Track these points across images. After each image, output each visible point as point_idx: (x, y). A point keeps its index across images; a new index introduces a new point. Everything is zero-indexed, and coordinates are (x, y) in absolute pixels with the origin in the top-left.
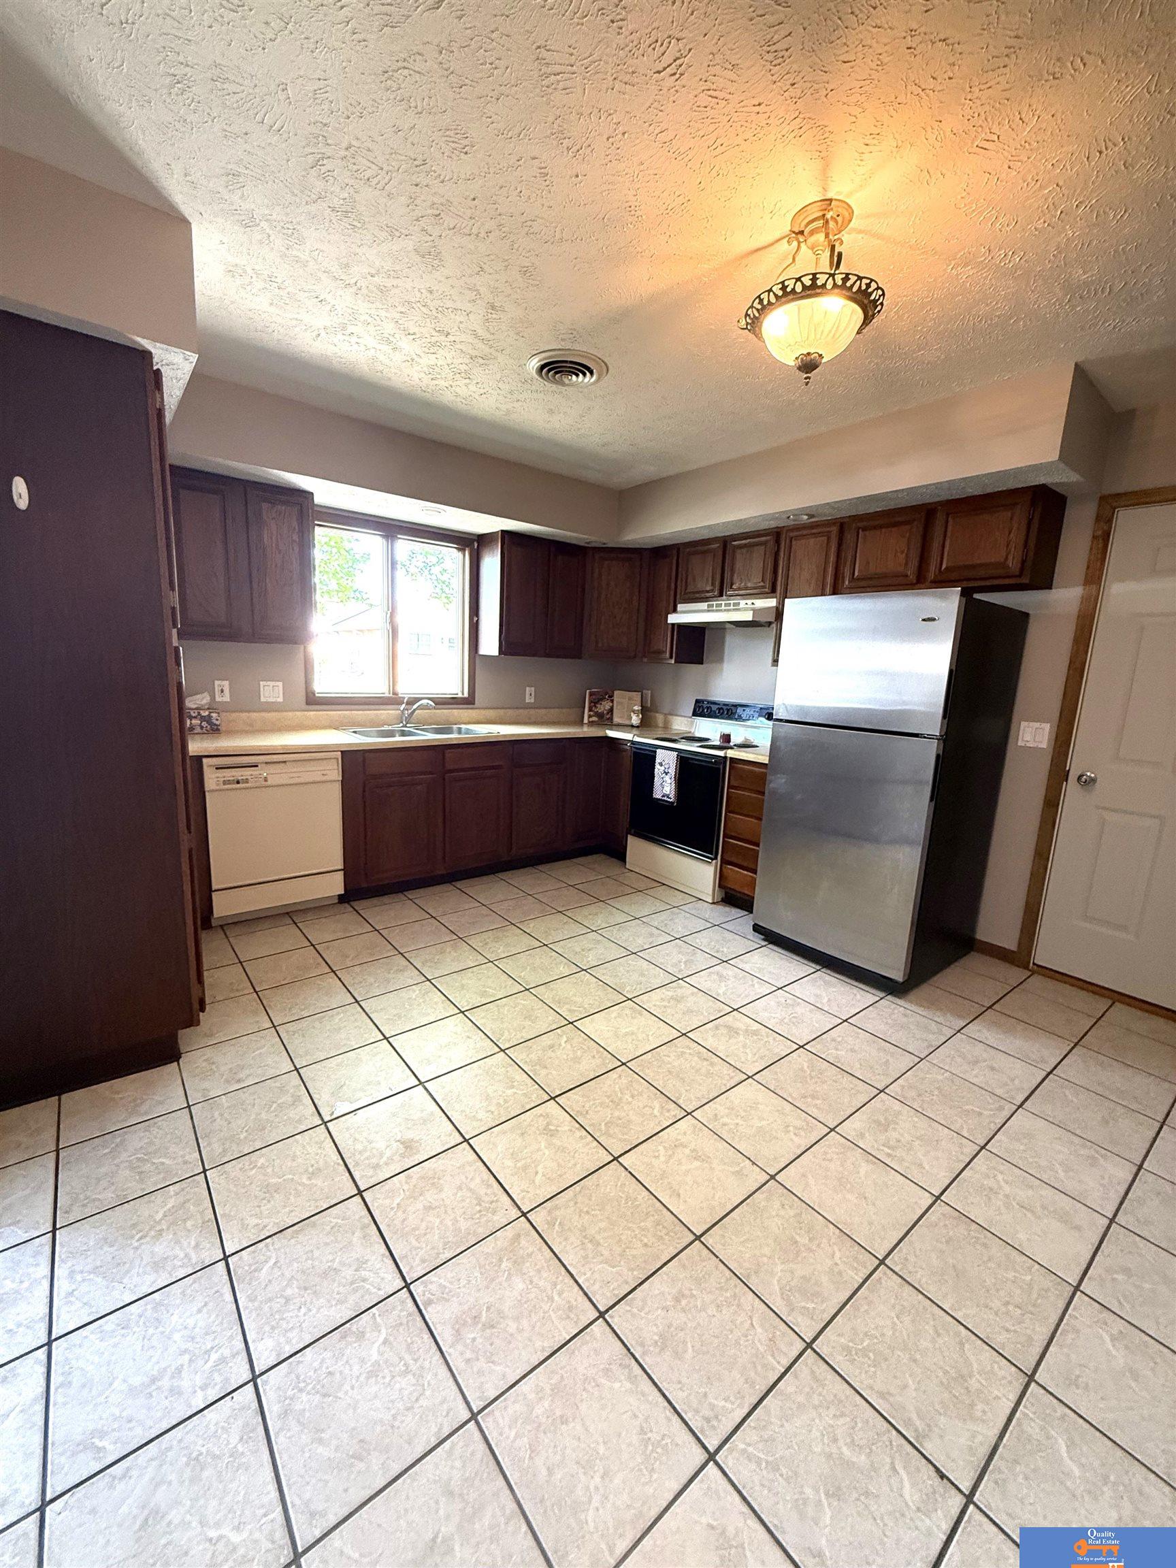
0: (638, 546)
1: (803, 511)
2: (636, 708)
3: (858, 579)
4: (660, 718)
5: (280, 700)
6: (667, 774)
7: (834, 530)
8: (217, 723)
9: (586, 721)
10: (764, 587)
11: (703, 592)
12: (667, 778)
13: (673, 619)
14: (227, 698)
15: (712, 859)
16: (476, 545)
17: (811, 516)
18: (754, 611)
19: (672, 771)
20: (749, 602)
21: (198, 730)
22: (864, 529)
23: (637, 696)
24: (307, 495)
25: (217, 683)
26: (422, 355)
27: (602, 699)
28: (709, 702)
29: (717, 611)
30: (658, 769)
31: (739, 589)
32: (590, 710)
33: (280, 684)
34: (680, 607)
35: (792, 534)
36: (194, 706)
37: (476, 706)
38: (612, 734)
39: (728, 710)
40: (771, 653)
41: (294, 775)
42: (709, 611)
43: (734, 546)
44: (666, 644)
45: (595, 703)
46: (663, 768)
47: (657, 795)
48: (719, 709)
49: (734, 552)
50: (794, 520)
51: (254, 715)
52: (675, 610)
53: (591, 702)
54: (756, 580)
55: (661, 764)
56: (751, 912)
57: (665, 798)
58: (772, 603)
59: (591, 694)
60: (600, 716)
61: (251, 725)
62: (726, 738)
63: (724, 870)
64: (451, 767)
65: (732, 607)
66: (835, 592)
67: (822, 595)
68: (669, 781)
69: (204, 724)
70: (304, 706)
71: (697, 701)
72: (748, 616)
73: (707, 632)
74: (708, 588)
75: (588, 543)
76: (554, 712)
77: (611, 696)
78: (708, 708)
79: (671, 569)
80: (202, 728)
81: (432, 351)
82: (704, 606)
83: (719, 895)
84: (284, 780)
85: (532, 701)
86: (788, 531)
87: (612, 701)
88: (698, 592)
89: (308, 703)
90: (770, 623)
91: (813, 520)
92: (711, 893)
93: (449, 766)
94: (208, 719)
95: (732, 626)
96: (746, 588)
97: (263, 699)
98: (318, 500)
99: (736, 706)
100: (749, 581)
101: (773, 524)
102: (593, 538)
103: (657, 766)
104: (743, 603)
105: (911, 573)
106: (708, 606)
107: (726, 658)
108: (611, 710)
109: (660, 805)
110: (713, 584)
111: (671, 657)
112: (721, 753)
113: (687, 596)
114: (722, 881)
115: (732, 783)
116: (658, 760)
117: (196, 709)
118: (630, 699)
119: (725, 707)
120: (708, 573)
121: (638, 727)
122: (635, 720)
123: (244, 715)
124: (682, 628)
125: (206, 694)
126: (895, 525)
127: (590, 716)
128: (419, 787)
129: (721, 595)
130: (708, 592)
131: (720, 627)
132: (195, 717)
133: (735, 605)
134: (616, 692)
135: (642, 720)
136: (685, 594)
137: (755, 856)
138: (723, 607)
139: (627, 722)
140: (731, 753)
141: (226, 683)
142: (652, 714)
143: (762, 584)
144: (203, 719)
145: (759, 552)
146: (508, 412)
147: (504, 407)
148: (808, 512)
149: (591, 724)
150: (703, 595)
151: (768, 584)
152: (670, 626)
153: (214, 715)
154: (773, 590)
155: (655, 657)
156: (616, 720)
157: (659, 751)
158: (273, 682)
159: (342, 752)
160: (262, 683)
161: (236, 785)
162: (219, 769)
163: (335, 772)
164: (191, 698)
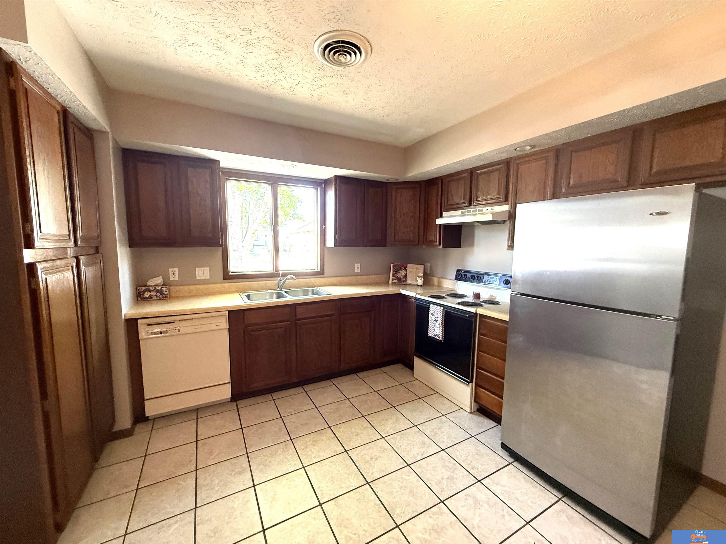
0: (418, 180)
1: (526, 143)
2: (420, 275)
3: (571, 188)
4: (435, 280)
5: (208, 277)
6: (436, 321)
7: (552, 155)
8: (166, 293)
9: (390, 282)
10: (499, 198)
11: (458, 204)
12: (437, 324)
13: (439, 221)
14: (177, 278)
15: (469, 383)
16: (323, 185)
17: (533, 147)
18: (493, 214)
19: (440, 319)
20: (489, 208)
21: (154, 298)
22: (576, 151)
23: (421, 267)
24: (215, 162)
25: (170, 270)
26: (245, 55)
27: (401, 269)
28: (466, 271)
29: (468, 215)
30: (431, 318)
31: (482, 200)
32: (393, 276)
33: (208, 268)
34: (444, 214)
35: (518, 162)
36: (153, 284)
37: (325, 275)
38: (403, 292)
39: (478, 277)
40: (507, 241)
41: (197, 327)
42: (462, 215)
43: (478, 173)
44: (436, 236)
45: (396, 272)
46: (434, 317)
47: (431, 334)
48: (472, 276)
49: (477, 178)
50: (520, 151)
51: (191, 287)
52: (441, 216)
53: (394, 271)
54: (493, 194)
55: (433, 314)
56: (500, 424)
57: (436, 337)
58: (506, 208)
59: (394, 266)
60: (399, 279)
61: (190, 293)
62: (477, 296)
63: (477, 390)
64: (300, 317)
65: (478, 212)
66: (554, 196)
67: (544, 200)
68: (438, 326)
69: (158, 294)
70: (222, 280)
71: (458, 271)
72: (489, 218)
73: (462, 228)
74: (462, 201)
75: (388, 180)
76: (373, 278)
77: (406, 268)
78: (464, 275)
79: (438, 191)
80: (157, 296)
81: (249, 51)
82: (459, 212)
83: (475, 407)
84: (189, 330)
85: (359, 271)
86: (515, 159)
87: (406, 270)
88: (454, 204)
89: (224, 279)
90: (504, 222)
91: (536, 149)
92: (469, 406)
93: (299, 316)
94: (161, 292)
95: (479, 224)
96: (487, 200)
97: (198, 278)
98: (222, 164)
99: (484, 274)
100: (489, 194)
101: (504, 156)
102: (389, 177)
103: (430, 316)
104: (485, 209)
105: (621, 178)
106: (462, 212)
107: (476, 243)
108: (406, 276)
109: (433, 340)
110: (464, 198)
111: (440, 245)
112: (472, 310)
113: (448, 207)
114: (477, 398)
115: (481, 331)
116: (431, 312)
117: (154, 286)
118: (417, 269)
119: (476, 275)
120: (461, 190)
121: (421, 286)
122: (420, 282)
123: (186, 287)
124: (447, 227)
125: (161, 277)
126: (604, 144)
127: (393, 280)
128: (280, 330)
129: (470, 205)
130: (462, 204)
131: (471, 225)
132: (153, 291)
133: (479, 210)
134: (409, 265)
135: (424, 282)
136: (447, 205)
137: (501, 386)
138: (472, 213)
139: (415, 283)
140: (480, 311)
141: (176, 270)
142: (430, 277)
143: (498, 196)
144: (158, 291)
145: (495, 177)
146: (320, 98)
147: (316, 93)
148: (532, 143)
149: (394, 284)
150: (458, 206)
151: (502, 196)
152: (438, 226)
153: (164, 289)
154: (506, 200)
155: (431, 243)
156: (409, 282)
157: (431, 306)
158: (204, 268)
159: (229, 311)
160: (197, 269)
161: (159, 335)
162: (148, 325)
163: (224, 324)
164: (151, 280)
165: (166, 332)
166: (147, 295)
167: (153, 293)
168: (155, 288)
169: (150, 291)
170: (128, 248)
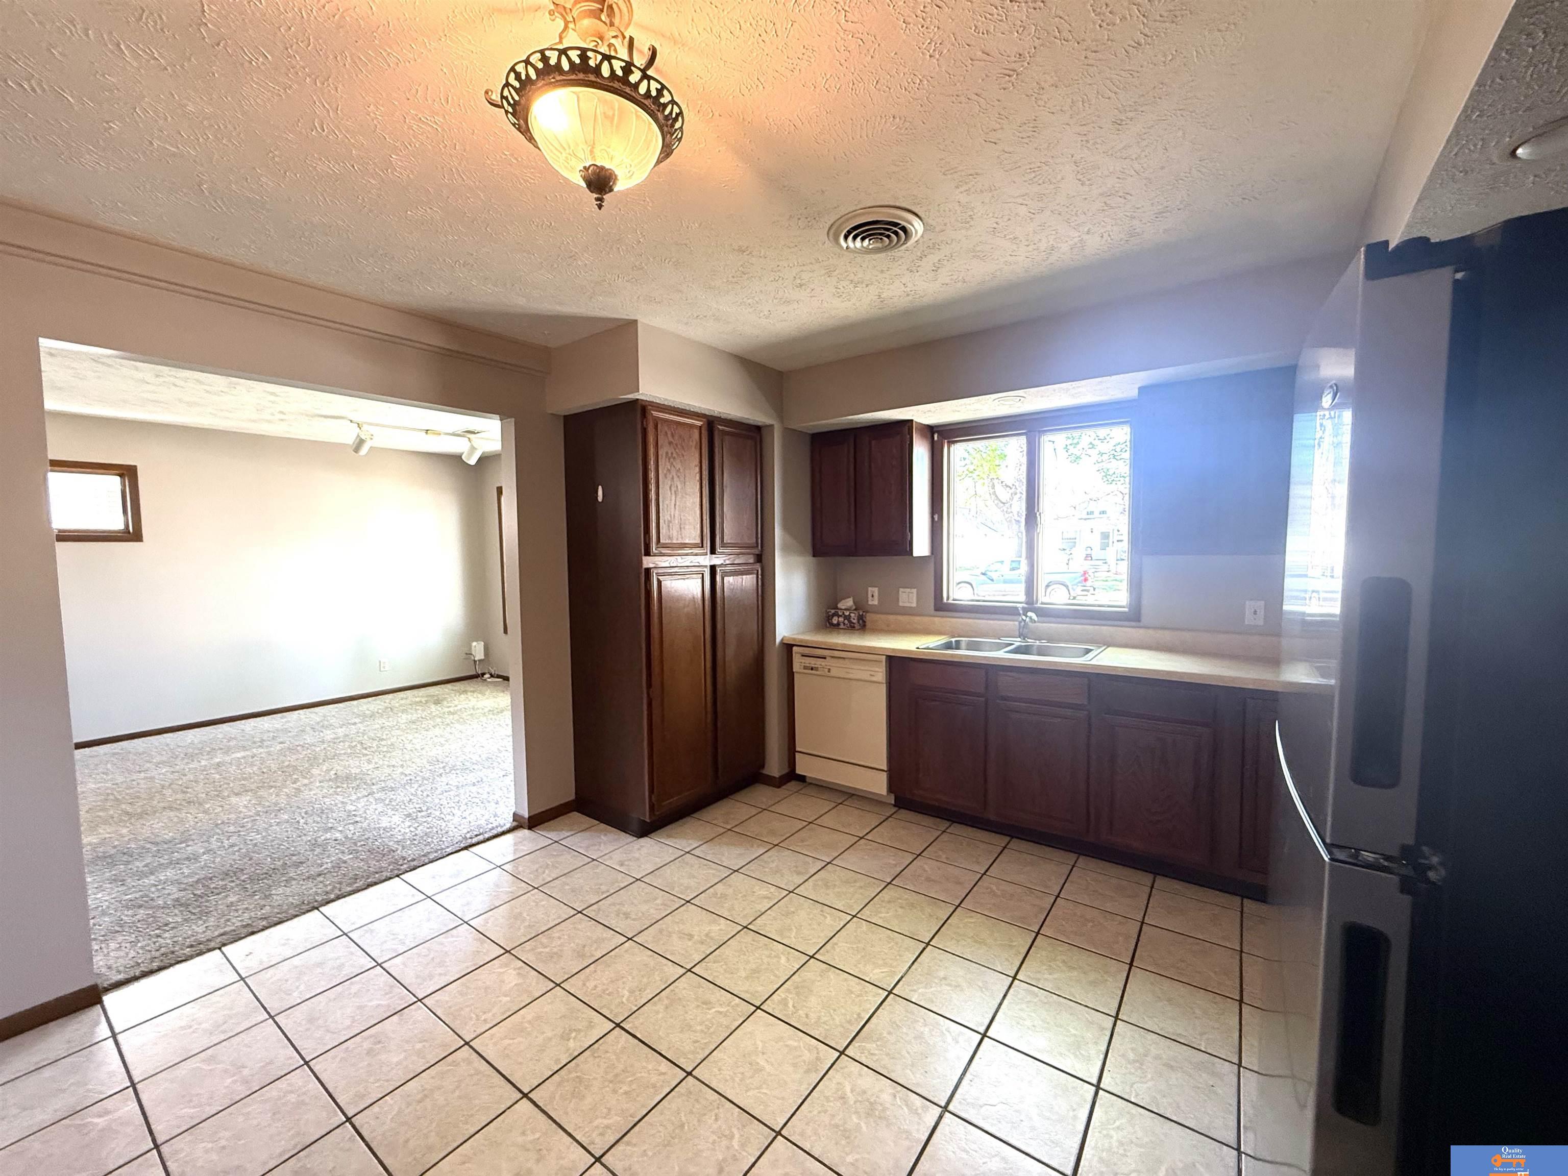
5: (914, 605)
8: (854, 621)
14: (876, 602)
21: (842, 626)
25: (870, 589)
33: (915, 591)
36: (843, 607)
37: (1141, 624)
51: (891, 617)
64: (1006, 694)
69: (846, 622)
70: (932, 612)
80: (844, 624)
85: (1259, 623)
89: (936, 610)
93: (1003, 692)
94: (849, 619)
97: (901, 604)
117: (844, 610)
123: (883, 616)
125: (855, 598)
132: (841, 616)
141: (876, 590)
144: (846, 617)
153: (853, 616)
158: (908, 590)
159: (888, 656)
160: (901, 590)
161: (810, 671)
162: (803, 656)
163: (880, 674)
164: (843, 601)
165: (817, 669)
166: (835, 620)
167: (841, 619)
168: (843, 613)
169: (839, 616)
170: (810, 559)
